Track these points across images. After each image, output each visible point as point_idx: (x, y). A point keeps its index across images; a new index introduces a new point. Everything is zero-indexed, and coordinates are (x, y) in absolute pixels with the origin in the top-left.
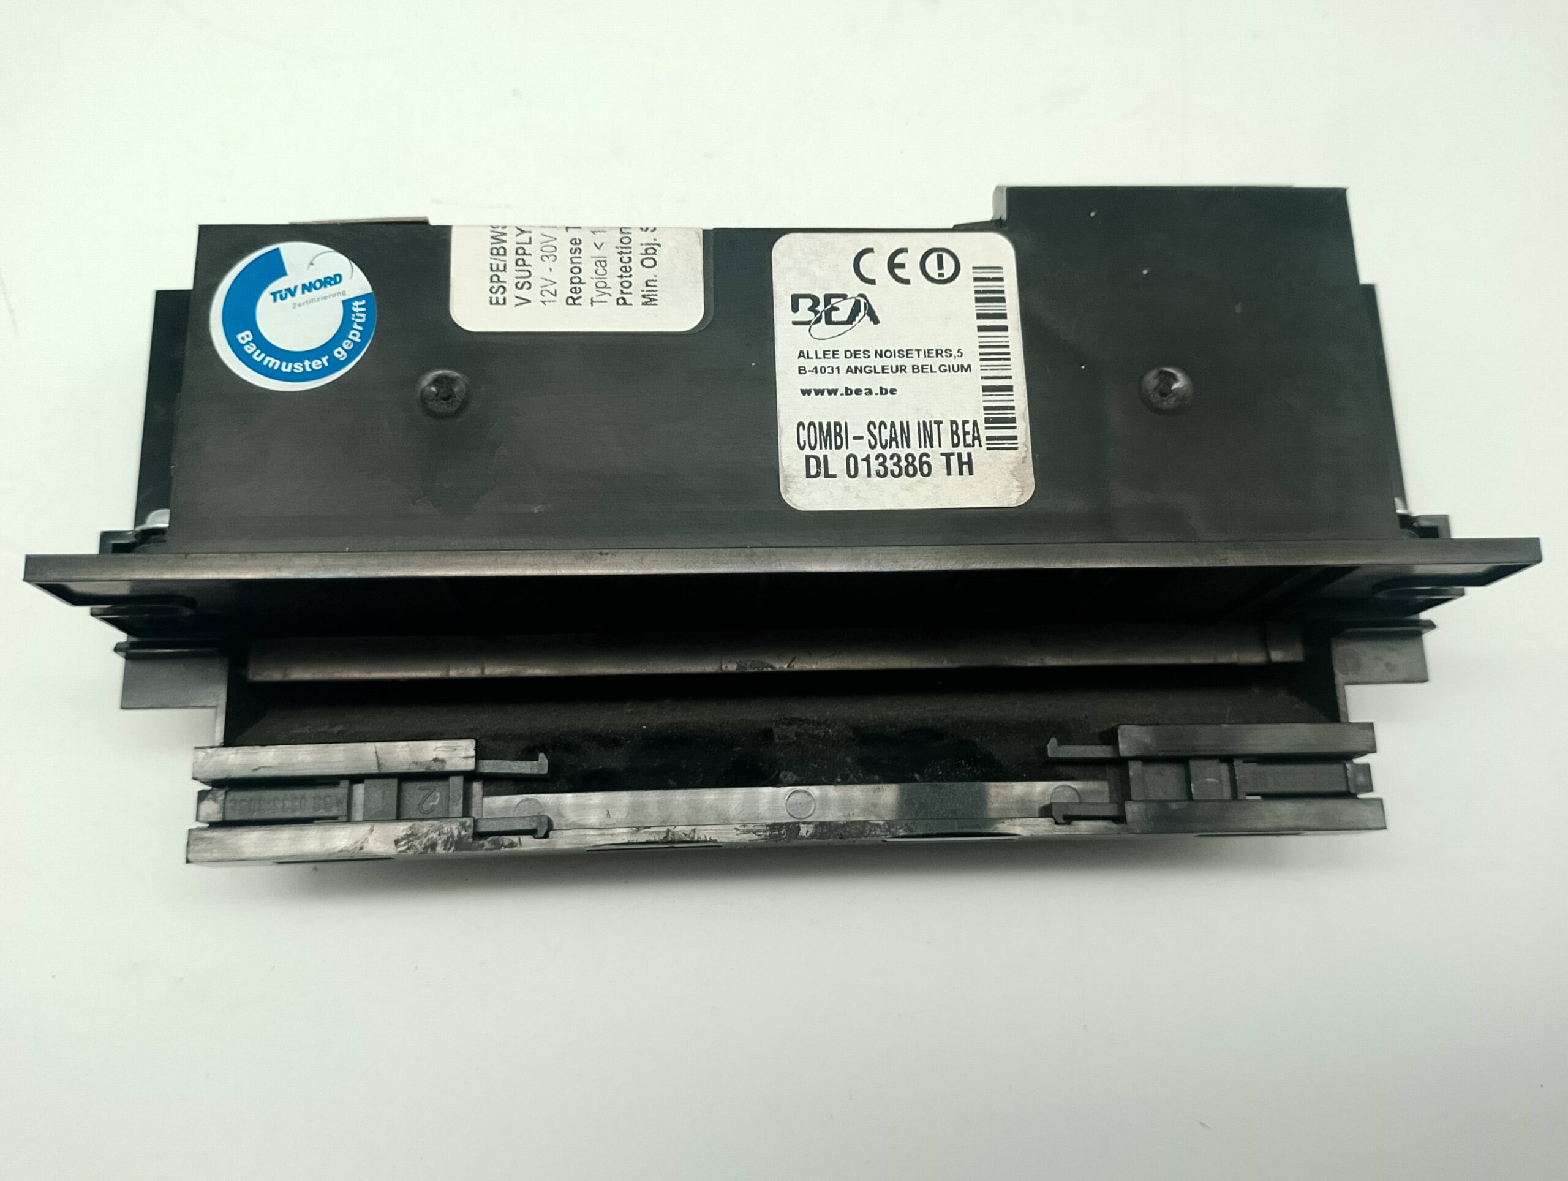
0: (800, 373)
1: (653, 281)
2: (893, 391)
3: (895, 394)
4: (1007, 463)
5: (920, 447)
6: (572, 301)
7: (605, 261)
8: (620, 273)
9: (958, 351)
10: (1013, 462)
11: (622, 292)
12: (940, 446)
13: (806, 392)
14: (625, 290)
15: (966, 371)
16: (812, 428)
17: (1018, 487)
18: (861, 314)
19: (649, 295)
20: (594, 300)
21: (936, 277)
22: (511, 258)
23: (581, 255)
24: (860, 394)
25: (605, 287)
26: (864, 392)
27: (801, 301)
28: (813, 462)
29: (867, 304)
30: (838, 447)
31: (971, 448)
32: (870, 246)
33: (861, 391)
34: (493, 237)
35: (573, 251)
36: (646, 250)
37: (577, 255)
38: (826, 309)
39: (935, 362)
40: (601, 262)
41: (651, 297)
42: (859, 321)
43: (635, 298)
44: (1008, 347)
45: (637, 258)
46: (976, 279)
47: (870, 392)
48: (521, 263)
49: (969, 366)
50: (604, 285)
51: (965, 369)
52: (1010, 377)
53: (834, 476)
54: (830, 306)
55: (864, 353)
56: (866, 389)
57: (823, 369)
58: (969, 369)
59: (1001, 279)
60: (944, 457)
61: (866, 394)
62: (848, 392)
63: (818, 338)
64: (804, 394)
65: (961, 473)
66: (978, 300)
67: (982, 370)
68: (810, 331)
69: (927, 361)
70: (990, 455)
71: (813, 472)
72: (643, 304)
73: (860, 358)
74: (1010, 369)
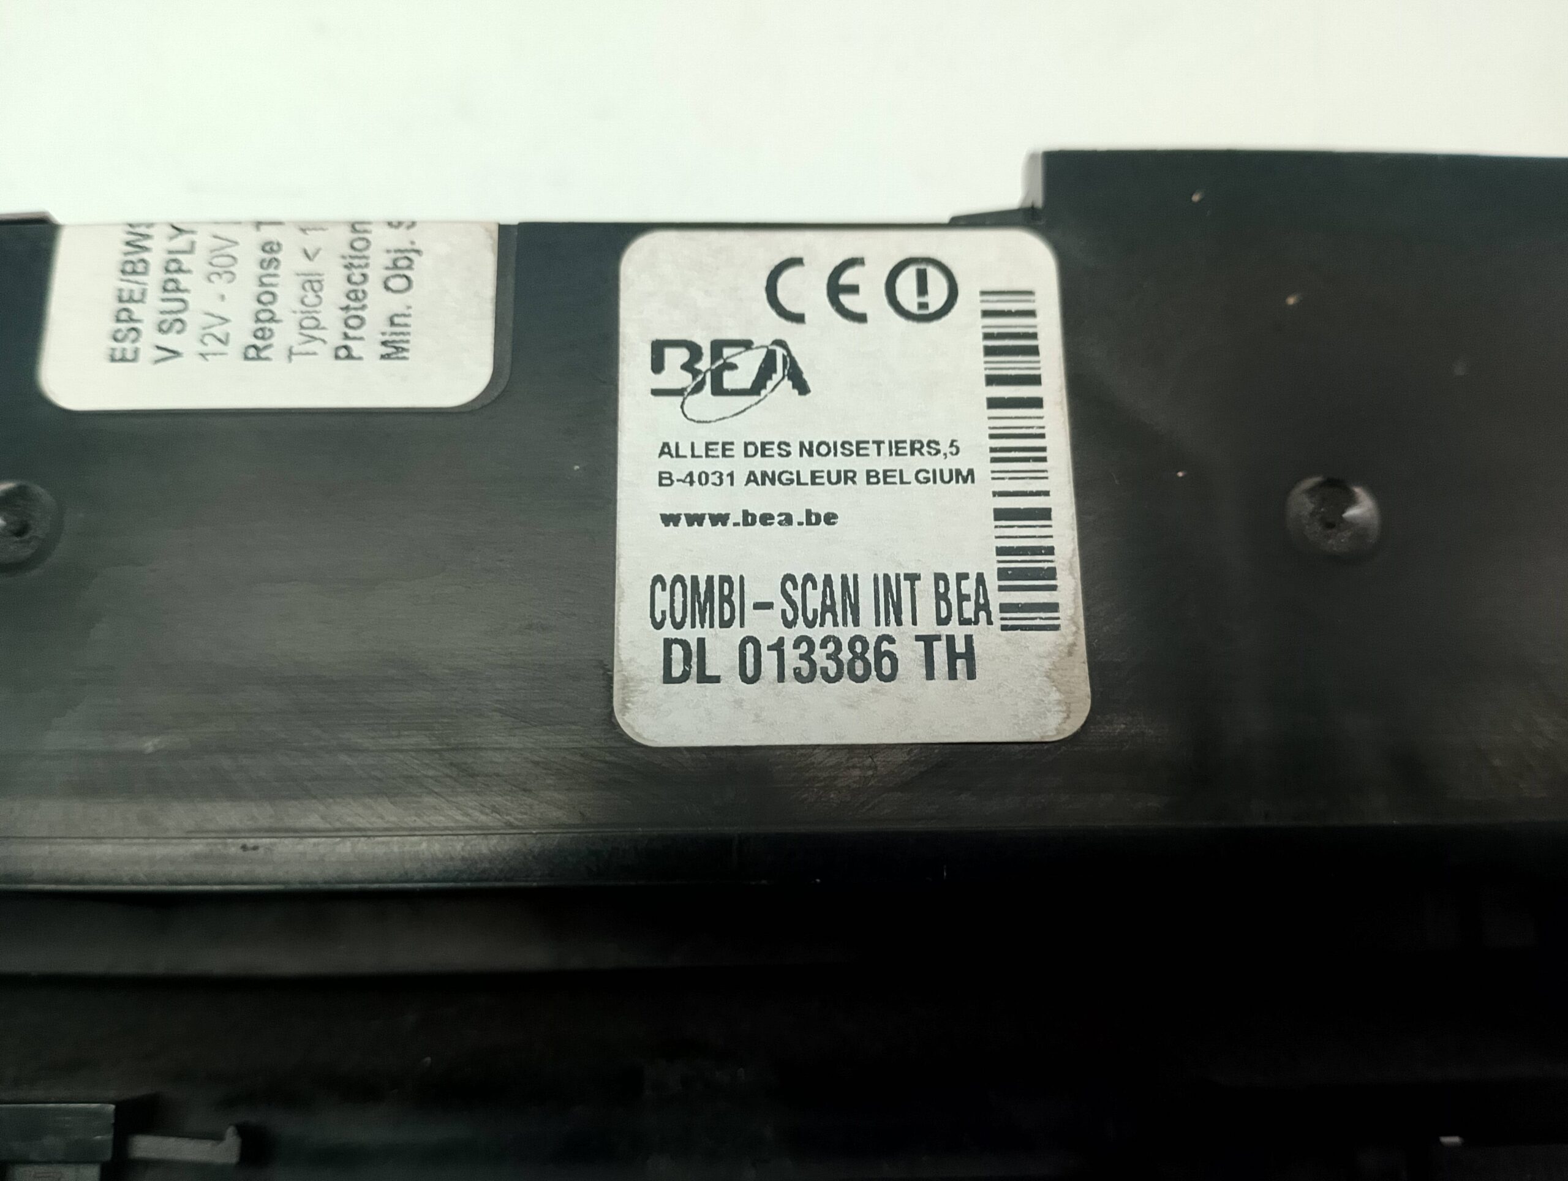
0: (661, 484)
1: (404, 315)
2: (830, 519)
3: (834, 523)
4: (1039, 657)
5: (878, 624)
6: (255, 353)
7: (319, 281)
8: (345, 302)
9: (952, 445)
10: (1050, 655)
11: (346, 336)
12: (914, 623)
13: (670, 520)
14: (351, 333)
15: (965, 481)
16: (678, 587)
17: (1059, 703)
18: (777, 377)
19: (393, 341)
20: (294, 350)
21: (914, 309)
22: (155, 277)
23: (278, 272)
24: (771, 524)
25: (317, 327)
26: (777, 519)
27: (670, 353)
28: (677, 651)
29: (788, 359)
30: (726, 624)
31: (973, 627)
32: (797, 254)
33: (772, 517)
34: (128, 243)
35: (265, 265)
36: (395, 261)
37: (271, 271)
38: (714, 367)
39: (910, 464)
40: (312, 283)
41: (397, 345)
42: (773, 390)
43: (368, 348)
44: (1042, 436)
45: (376, 274)
46: (986, 314)
47: (788, 520)
48: (171, 288)
49: (971, 472)
50: (312, 323)
51: (963, 477)
52: (1046, 493)
53: (716, 679)
54: (721, 362)
55: (779, 448)
56: (780, 515)
57: (703, 476)
58: (970, 477)
59: (1031, 313)
60: (922, 644)
61: (780, 523)
62: (748, 518)
63: (696, 419)
64: (667, 525)
65: (952, 674)
66: (989, 351)
67: (993, 479)
68: (682, 407)
69: (895, 463)
70: (1008, 641)
71: (677, 671)
72: (383, 357)
73: (772, 456)
74: (1046, 478)
